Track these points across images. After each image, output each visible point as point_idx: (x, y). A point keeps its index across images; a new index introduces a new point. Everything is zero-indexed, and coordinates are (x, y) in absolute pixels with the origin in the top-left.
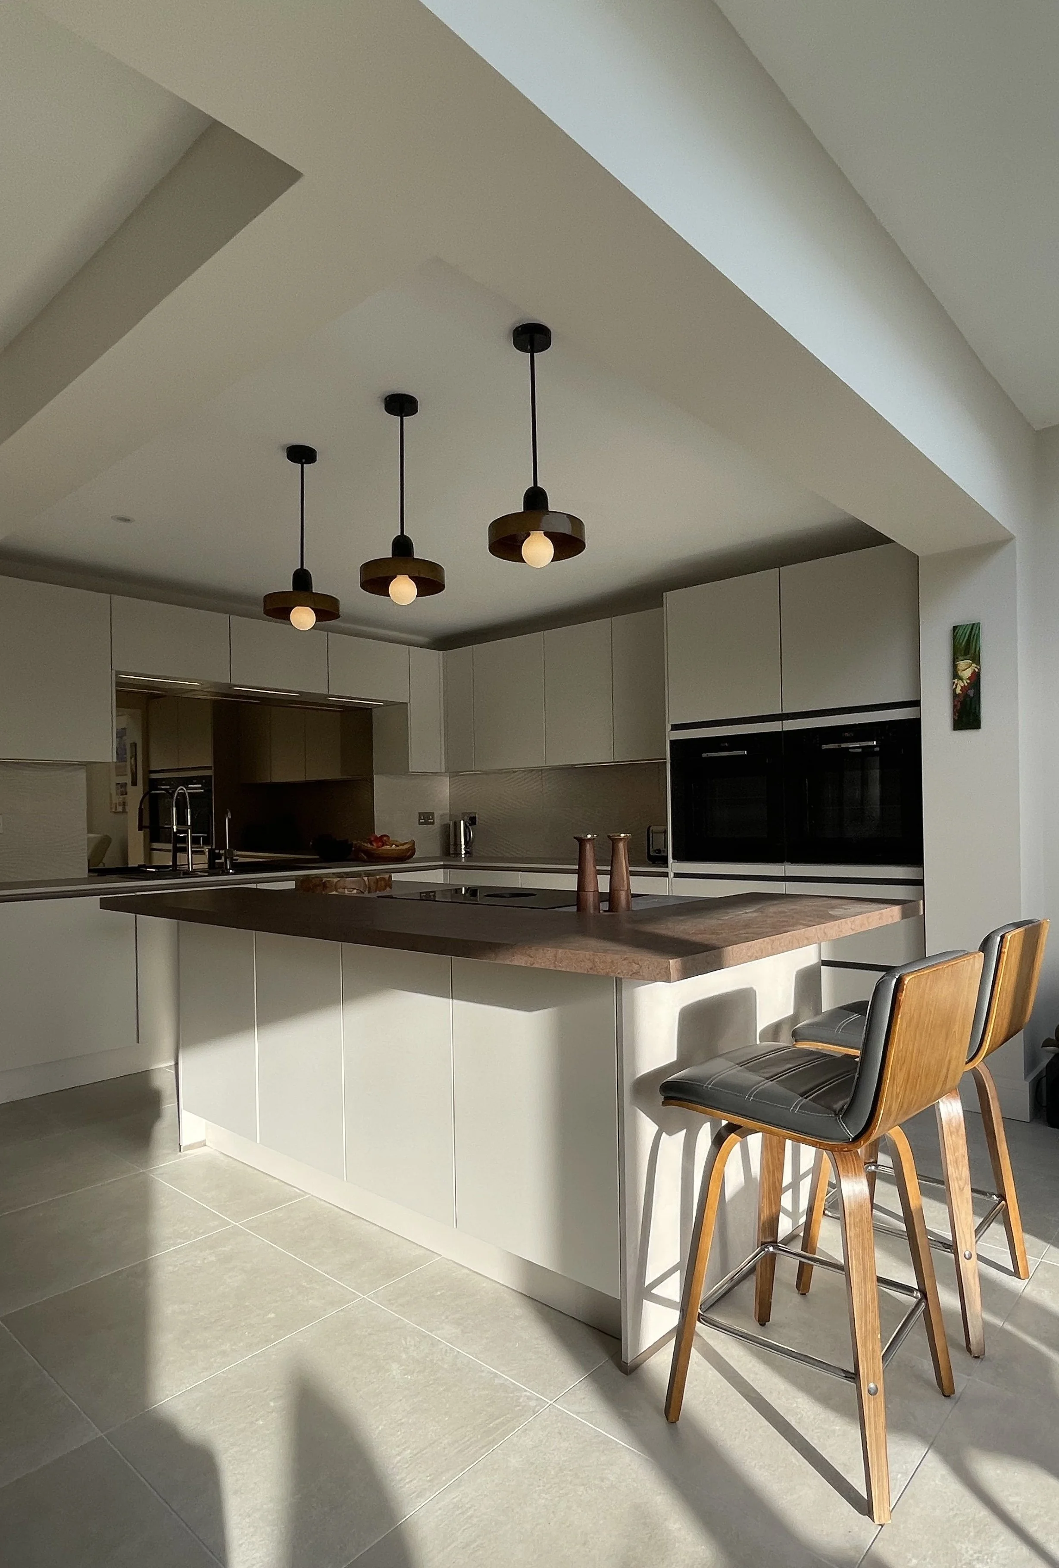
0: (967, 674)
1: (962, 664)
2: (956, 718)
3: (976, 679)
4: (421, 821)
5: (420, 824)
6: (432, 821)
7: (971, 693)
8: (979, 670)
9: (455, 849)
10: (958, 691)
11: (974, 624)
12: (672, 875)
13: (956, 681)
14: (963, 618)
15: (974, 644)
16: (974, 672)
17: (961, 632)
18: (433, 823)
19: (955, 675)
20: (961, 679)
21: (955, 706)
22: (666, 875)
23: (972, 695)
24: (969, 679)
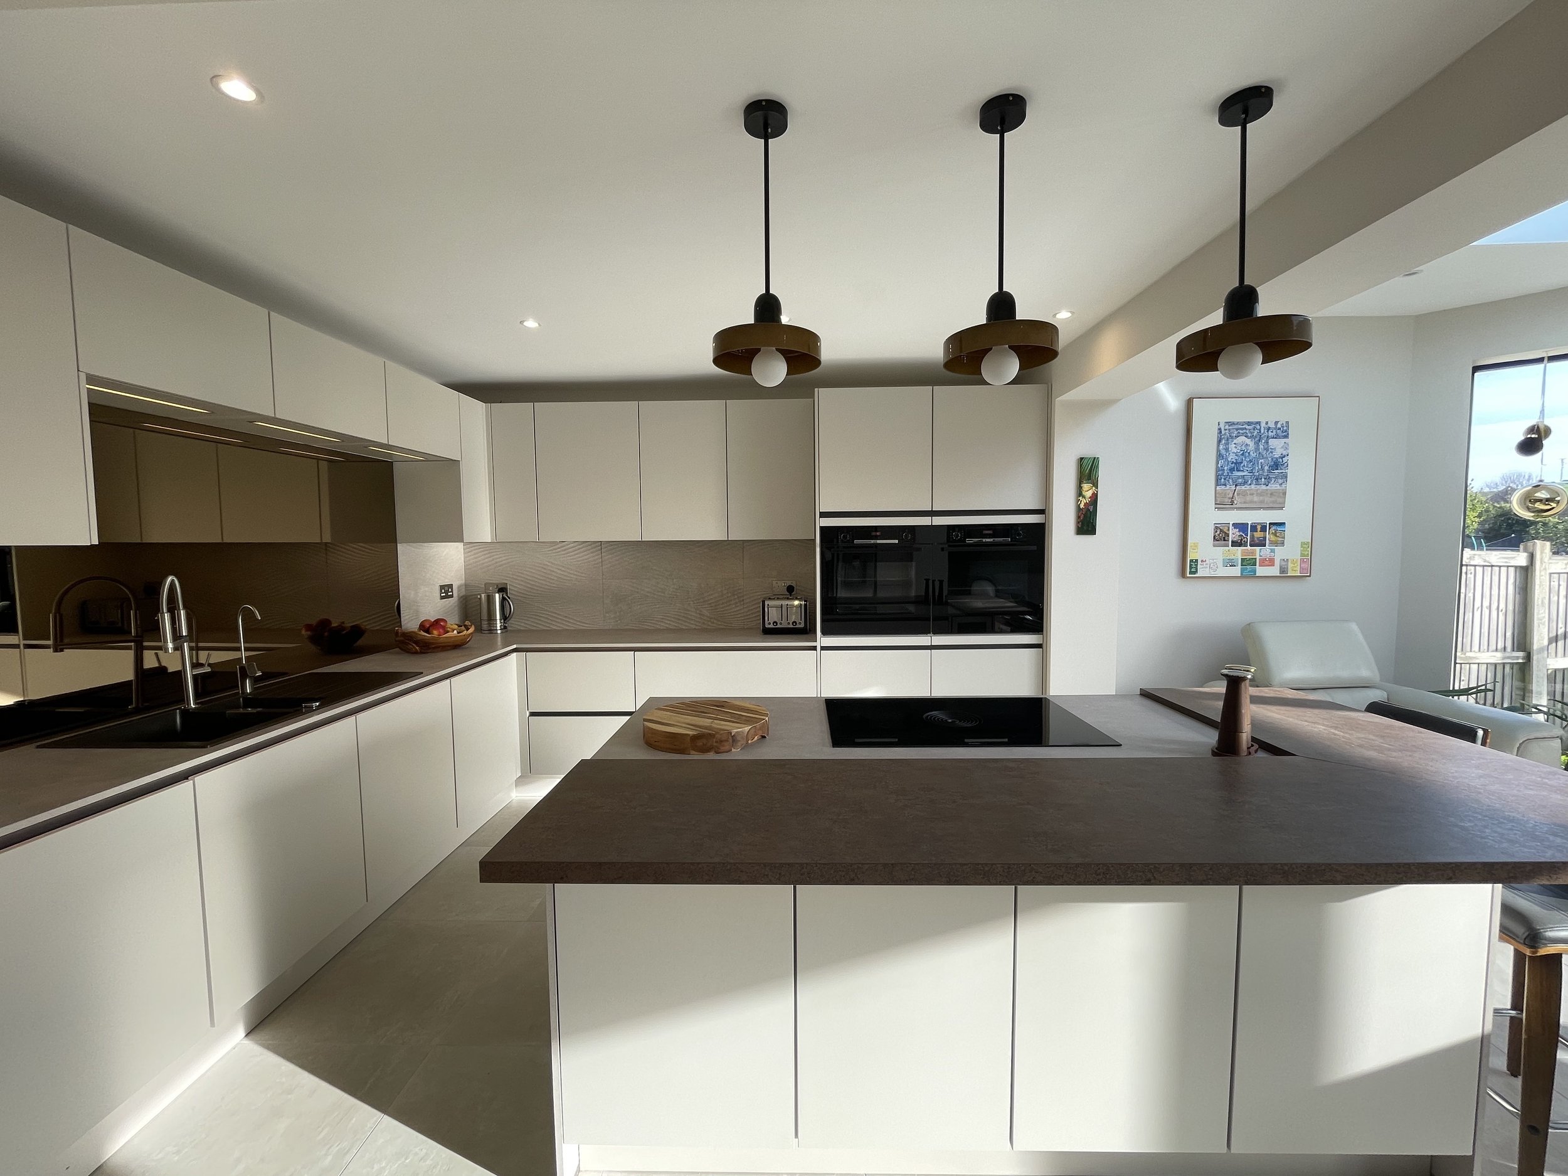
0: (1088, 494)
1: (1086, 486)
2: (1080, 526)
3: (1094, 498)
4: (442, 595)
5: (442, 598)
6: (451, 593)
7: (1091, 508)
8: (1097, 492)
9: (490, 624)
10: (1082, 506)
11: (1095, 458)
12: (819, 648)
13: (1081, 498)
14: (1088, 452)
15: (1094, 473)
16: (1093, 494)
17: (1086, 461)
18: (452, 596)
19: (1080, 493)
20: (1084, 497)
21: (1079, 517)
22: (814, 648)
23: (1091, 510)
24: (1090, 498)
